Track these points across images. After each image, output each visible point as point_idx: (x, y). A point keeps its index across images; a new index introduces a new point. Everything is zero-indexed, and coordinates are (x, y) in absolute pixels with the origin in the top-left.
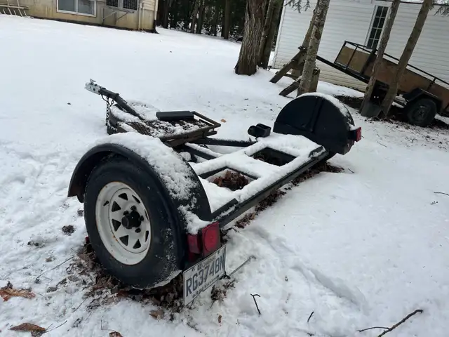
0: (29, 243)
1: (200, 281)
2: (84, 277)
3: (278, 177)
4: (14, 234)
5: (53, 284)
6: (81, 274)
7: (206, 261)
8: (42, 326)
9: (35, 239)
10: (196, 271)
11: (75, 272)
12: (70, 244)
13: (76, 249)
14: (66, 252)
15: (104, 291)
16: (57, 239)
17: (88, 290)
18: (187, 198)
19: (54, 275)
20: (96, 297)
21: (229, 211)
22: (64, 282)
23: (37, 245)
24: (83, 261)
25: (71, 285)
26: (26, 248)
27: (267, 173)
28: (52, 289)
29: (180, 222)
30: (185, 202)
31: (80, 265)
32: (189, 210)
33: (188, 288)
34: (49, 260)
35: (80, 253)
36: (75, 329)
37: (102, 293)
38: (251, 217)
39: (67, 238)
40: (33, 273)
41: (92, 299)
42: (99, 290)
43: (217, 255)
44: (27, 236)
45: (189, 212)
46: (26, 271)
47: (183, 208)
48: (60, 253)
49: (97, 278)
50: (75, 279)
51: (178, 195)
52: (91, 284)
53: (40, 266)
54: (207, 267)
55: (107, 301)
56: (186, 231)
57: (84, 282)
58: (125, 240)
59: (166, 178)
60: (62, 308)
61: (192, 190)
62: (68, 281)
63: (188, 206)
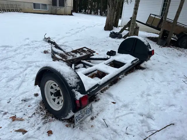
0: (22, 100)
1: (81, 117)
2: (42, 112)
4: (16, 97)
5: (30, 115)
6: (41, 111)
7: (83, 109)
8: (26, 130)
9: (24, 98)
10: (79, 113)
11: (38, 110)
12: (37, 100)
13: (39, 102)
14: (35, 103)
15: (49, 117)
16: (32, 99)
17: (43, 117)
18: (75, 86)
19: (30, 112)
20: (46, 119)
21: (95, 89)
22: (34, 114)
23: (25, 101)
24: (41, 106)
25: (37, 115)
26: (21, 102)
27: (112, 72)
28: (30, 117)
29: (73, 95)
30: (74, 88)
31: (40, 108)
32: (76, 91)
33: (76, 120)
34: (29, 106)
35: (40, 103)
36: (38, 131)
37: (48, 118)
39: (36, 98)
40: (23, 111)
41: (44, 120)
42: (47, 117)
43: (88, 107)
44: (22, 97)
45: (76, 92)
46: (20, 110)
47: (74, 90)
48: (33, 103)
49: (46, 112)
50: (39, 113)
51: (72, 85)
52: (44, 115)
53: (26, 108)
54: (84, 112)
55: (50, 121)
56: (75, 98)
57: (42, 114)
58: (54, 100)
59: (67, 79)
60: (34, 123)
61: (78, 83)
62: (36, 113)
63: (76, 89)
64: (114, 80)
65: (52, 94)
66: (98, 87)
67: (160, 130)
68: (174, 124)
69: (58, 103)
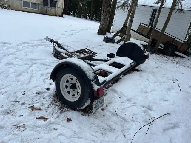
0: (36, 93)
1: (97, 106)
2: (57, 104)
3: (119, 73)
4: (30, 90)
5: (47, 106)
6: (55, 103)
7: (99, 99)
8: (47, 118)
9: (38, 91)
10: (96, 102)
11: (53, 102)
12: (50, 93)
13: (52, 95)
14: (49, 96)
15: (64, 108)
16: (45, 92)
17: (59, 108)
18: (93, 79)
19: (47, 104)
20: (62, 110)
21: (104, 84)
22: (50, 105)
23: (39, 93)
24: (55, 99)
25: (53, 106)
26: (36, 95)
27: (115, 71)
28: (46, 108)
29: (91, 87)
30: (93, 81)
31: (54, 100)
32: (94, 83)
33: (94, 108)
34: (44, 98)
35: (54, 96)
36: (57, 118)
37: (63, 109)
38: (110, 86)
40: (39, 102)
41: (60, 110)
42: (62, 108)
43: (102, 98)
44: (35, 90)
45: (94, 84)
46: (37, 101)
47: (92, 82)
48: (47, 96)
49: (61, 104)
50: (54, 104)
51: (90, 78)
52: (59, 106)
53: (41, 100)
54: (99, 101)
55: (65, 111)
56: (93, 89)
57: (57, 105)
58: (69, 92)
59: (87, 73)
60: (51, 113)
61: (94, 77)
62: (51, 105)
63: (93, 82)
64: (116, 80)
65: (67, 87)
66: (106, 83)
67: (161, 117)
68: (169, 114)
69: (73, 95)
